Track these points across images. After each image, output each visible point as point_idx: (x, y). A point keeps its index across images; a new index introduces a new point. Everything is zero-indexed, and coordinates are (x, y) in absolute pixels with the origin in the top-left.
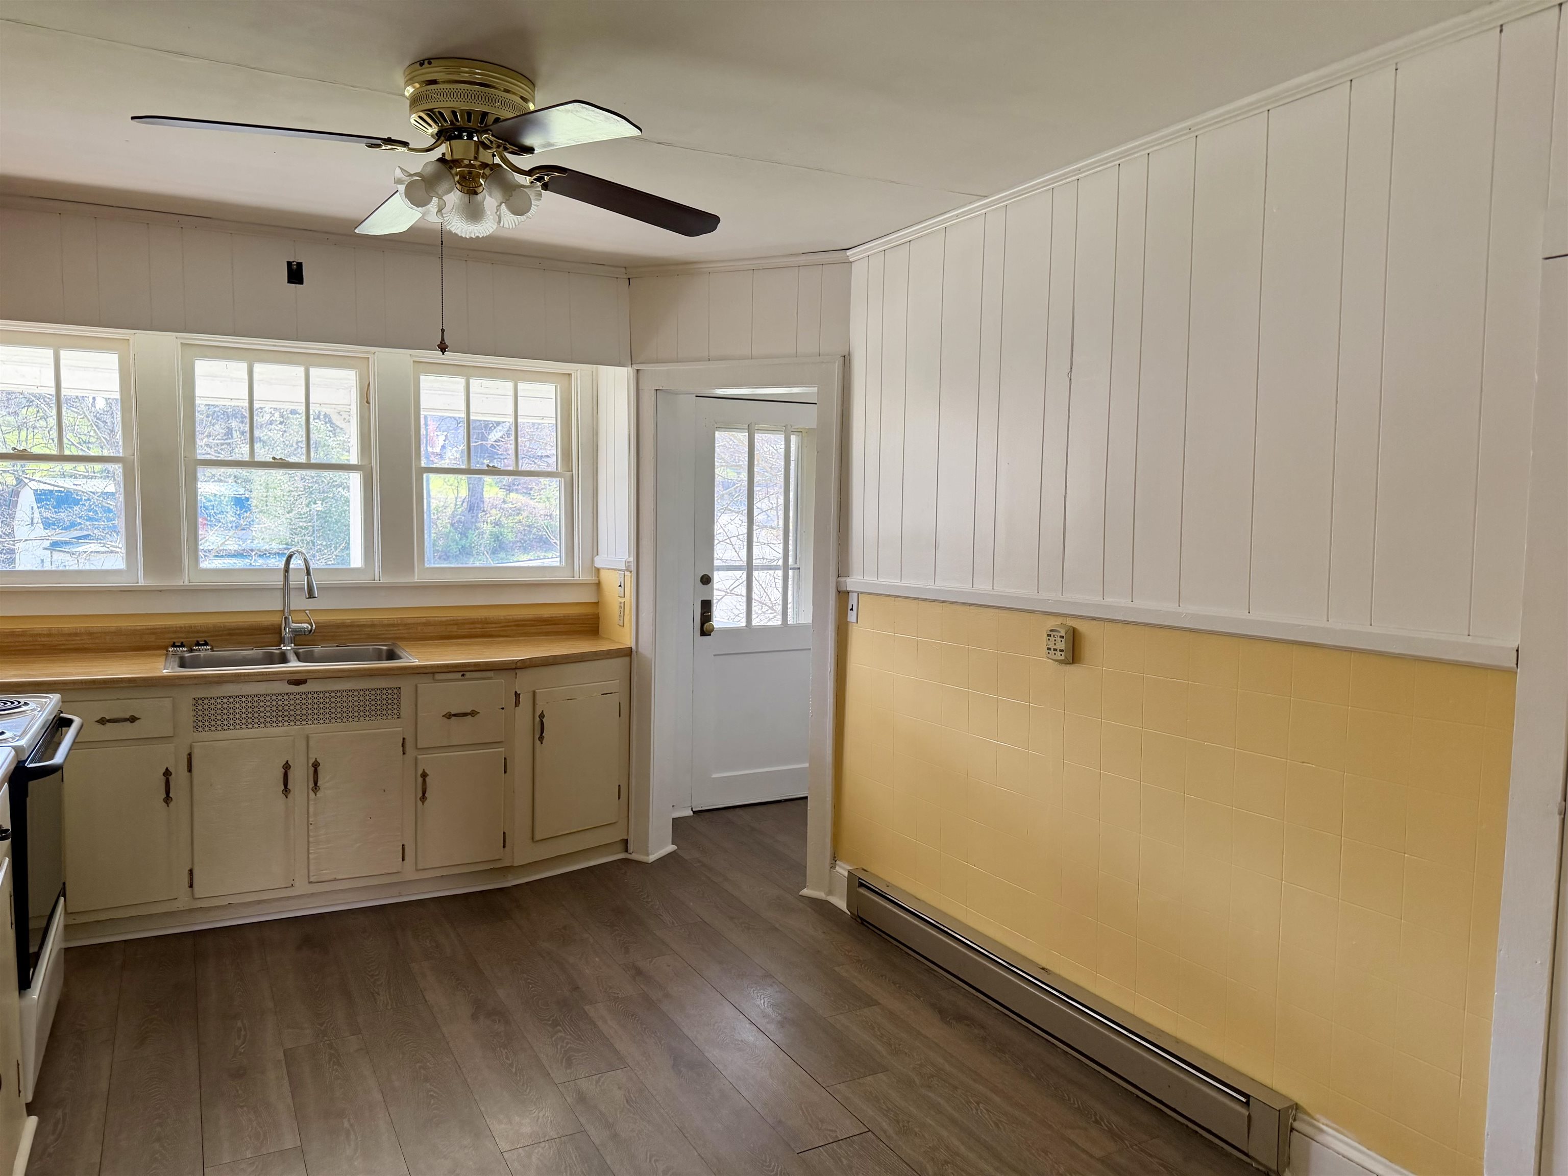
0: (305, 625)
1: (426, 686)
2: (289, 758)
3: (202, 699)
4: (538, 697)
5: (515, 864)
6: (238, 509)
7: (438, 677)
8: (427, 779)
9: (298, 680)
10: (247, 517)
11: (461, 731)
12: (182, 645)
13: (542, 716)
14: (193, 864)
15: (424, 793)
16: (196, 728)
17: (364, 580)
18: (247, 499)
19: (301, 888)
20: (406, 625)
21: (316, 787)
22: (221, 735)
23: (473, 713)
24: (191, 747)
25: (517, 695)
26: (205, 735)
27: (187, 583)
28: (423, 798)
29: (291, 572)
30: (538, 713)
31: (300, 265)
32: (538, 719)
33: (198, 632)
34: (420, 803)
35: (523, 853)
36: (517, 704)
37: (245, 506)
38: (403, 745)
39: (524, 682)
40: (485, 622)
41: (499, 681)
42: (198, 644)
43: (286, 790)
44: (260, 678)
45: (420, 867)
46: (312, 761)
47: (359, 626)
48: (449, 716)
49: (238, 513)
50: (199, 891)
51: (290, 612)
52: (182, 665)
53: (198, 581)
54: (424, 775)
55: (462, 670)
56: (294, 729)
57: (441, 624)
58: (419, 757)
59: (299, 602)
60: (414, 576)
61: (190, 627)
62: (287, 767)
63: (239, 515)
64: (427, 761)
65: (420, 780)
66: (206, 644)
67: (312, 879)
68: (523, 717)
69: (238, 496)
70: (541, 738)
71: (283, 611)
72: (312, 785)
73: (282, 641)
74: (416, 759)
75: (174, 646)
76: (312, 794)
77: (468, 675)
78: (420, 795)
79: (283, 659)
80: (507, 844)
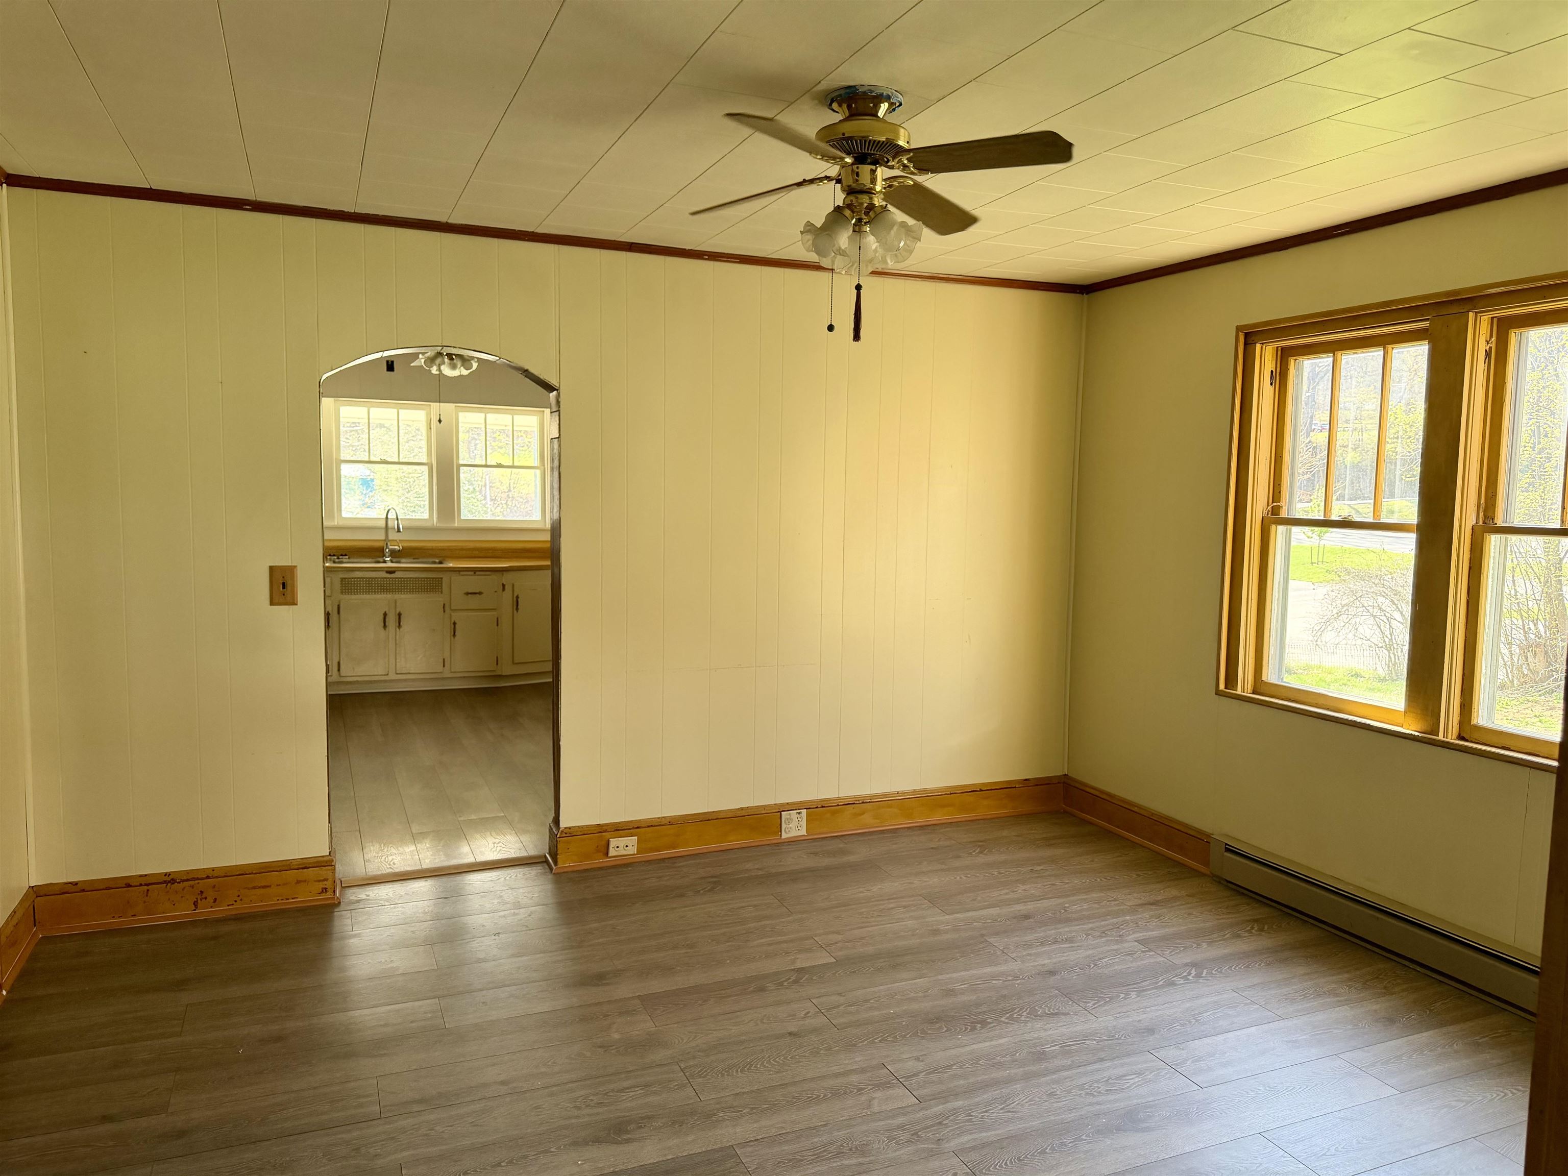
0: (396, 547)
1: (456, 578)
2: (386, 609)
3: (345, 578)
4: (515, 587)
5: (504, 674)
6: (365, 488)
7: (462, 573)
8: (457, 626)
9: (391, 571)
10: (372, 496)
11: (474, 602)
12: (334, 555)
13: (517, 597)
14: (340, 659)
15: (454, 633)
16: (342, 593)
17: (429, 524)
18: (372, 480)
19: (392, 676)
20: (449, 549)
21: (399, 626)
22: (353, 597)
23: (480, 593)
24: (340, 602)
25: (504, 586)
26: (347, 597)
27: (336, 524)
28: (454, 635)
29: (389, 520)
30: (515, 595)
31: (392, 362)
32: (515, 599)
33: (343, 549)
34: (452, 637)
35: (507, 670)
36: (504, 589)
37: (370, 486)
38: (444, 607)
39: (507, 578)
40: (494, 550)
41: (495, 577)
42: (342, 555)
43: (385, 626)
44: (372, 569)
45: (452, 671)
46: (398, 612)
47: (425, 549)
48: (467, 594)
49: (364, 492)
50: (343, 673)
51: (389, 541)
52: (334, 562)
53: (341, 523)
54: (455, 624)
55: (475, 571)
56: (389, 596)
57: (469, 549)
58: (452, 614)
59: (393, 536)
60: (454, 523)
61: (338, 547)
62: (385, 615)
63: (365, 494)
64: (456, 616)
65: (453, 626)
66: (346, 555)
67: (398, 672)
68: (507, 596)
69: (365, 477)
70: (517, 609)
71: (385, 540)
72: (397, 624)
73: (384, 556)
74: (451, 615)
75: (330, 555)
76: (398, 630)
77: (477, 573)
78: (452, 633)
79: (385, 562)
80: (499, 662)
